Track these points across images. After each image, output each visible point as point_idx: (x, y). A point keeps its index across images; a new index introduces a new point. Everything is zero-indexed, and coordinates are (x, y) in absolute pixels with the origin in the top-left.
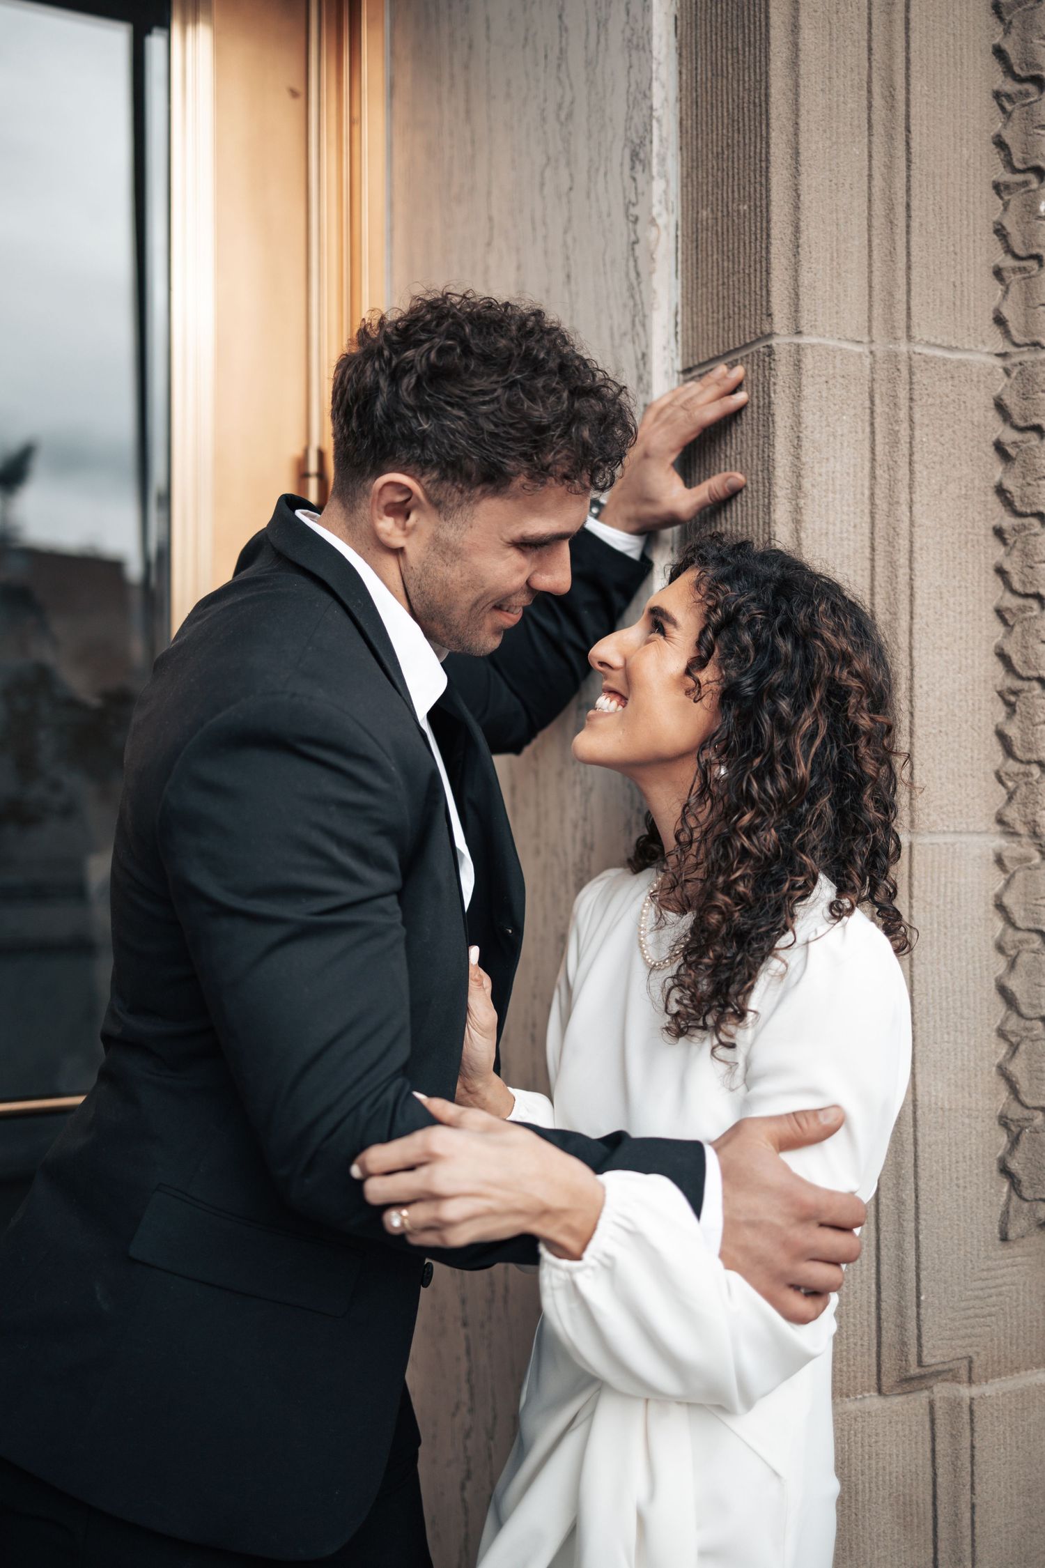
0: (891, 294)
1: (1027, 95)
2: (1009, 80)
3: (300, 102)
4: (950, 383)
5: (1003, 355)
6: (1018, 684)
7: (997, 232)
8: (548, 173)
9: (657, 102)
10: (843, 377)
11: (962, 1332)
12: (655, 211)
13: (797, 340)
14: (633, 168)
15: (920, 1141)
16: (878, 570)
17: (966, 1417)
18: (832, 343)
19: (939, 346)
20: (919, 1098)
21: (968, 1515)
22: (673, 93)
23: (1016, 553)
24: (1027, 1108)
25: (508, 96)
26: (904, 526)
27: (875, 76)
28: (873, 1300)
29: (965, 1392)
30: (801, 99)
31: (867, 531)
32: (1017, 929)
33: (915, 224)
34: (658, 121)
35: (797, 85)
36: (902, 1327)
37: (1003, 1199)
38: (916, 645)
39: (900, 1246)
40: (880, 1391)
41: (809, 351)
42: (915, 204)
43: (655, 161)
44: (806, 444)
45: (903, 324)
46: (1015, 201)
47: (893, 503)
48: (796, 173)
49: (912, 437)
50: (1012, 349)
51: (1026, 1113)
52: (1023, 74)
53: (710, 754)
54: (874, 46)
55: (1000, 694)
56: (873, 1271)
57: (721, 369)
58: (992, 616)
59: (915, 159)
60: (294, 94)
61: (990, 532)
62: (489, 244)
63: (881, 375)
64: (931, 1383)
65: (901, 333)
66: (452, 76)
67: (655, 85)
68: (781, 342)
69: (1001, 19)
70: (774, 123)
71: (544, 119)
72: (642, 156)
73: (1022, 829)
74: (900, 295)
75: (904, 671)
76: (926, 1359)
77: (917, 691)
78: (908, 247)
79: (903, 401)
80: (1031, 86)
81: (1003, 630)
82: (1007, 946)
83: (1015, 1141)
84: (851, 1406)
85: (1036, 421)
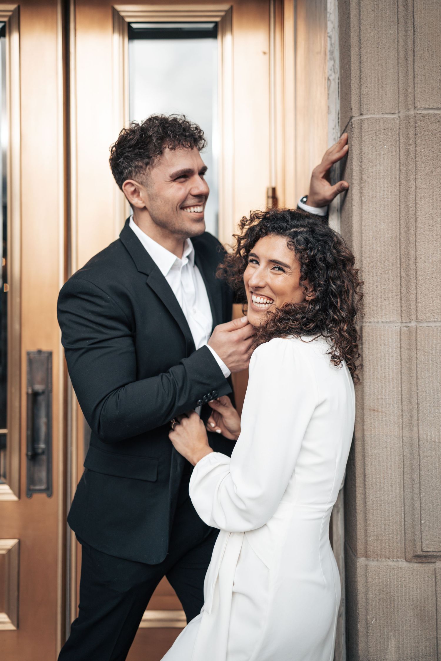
0: (407, 90)
4: (438, 124)
10: (384, 129)
13: (362, 117)
15: (421, 455)
18: (378, 116)
19: (432, 109)
20: (421, 436)
26: (413, 189)
28: (402, 520)
31: (397, 193)
33: (417, 58)
35: (360, 11)
36: (414, 533)
38: (418, 240)
39: (413, 499)
40: (406, 560)
41: (366, 121)
42: (417, 49)
44: (364, 160)
45: (412, 102)
47: (408, 180)
48: (360, 48)
49: (416, 151)
56: (402, 508)
59: (417, 29)
63: (403, 126)
64: (432, 561)
65: (411, 107)
68: (355, 120)
74: (410, 90)
75: (412, 252)
76: (425, 549)
77: (419, 260)
78: (414, 68)
79: (412, 136)
84: (390, 563)
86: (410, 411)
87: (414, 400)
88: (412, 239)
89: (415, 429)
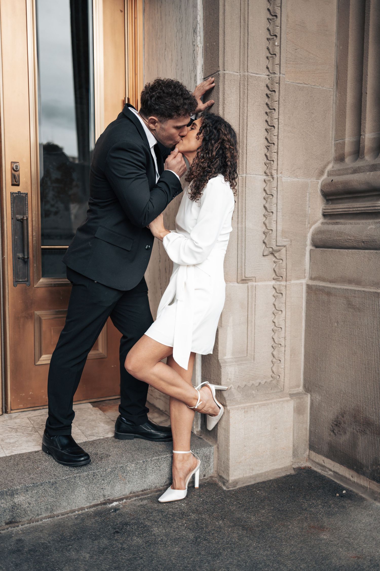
0: (244, 62)
1: (274, 19)
2: (271, 16)
3: (123, 13)
4: (256, 81)
5: (268, 75)
6: (269, 145)
7: (267, 49)
8: (177, 33)
9: (198, 19)
10: (234, 80)
11: (254, 272)
12: (198, 44)
13: (224, 72)
14: (194, 34)
15: (246, 235)
16: (241, 120)
17: (254, 288)
18: (231, 73)
19: (254, 73)
21: (254, 307)
22: (202, 17)
23: (269, 117)
24: (268, 230)
25: (169, 15)
26: (246, 111)
27: (241, 15)
28: (236, 265)
29: (254, 284)
30: (225, 21)
31: (238, 112)
32: (268, 194)
33: (249, 47)
34: (199, 24)
35: (225, 18)
36: (242, 270)
37: (264, 248)
38: (248, 136)
39: (242, 255)
40: (237, 282)
41: (226, 74)
42: (249, 43)
43: (198, 33)
44: (226, 94)
45: (246, 69)
46: (271, 42)
47: (244, 106)
48: (224, 37)
50: (270, 74)
51: (268, 231)
52: (273, 14)
53: (199, 150)
54: (241, 9)
55: (266, 147)
56: (237, 260)
57: (210, 78)
58: (265, 131)
59: (249, 33)
60: (121, 11)
61: (265, 113)
62: (165, 49)
63: (242, 79)
64: (248, 282)
65: (246, 71)
66: (158, 9)
67: (198, 16)
68: (221, 72)
69: (269, 2)
70: (220, 26)
71: (177, 21)
72: (195, 31)
73: (269, 174)
74: (246, 62)
75: (245, 141)
76: (246, 276)
77: (248, 145)
78: (248, 52)
79: (246, 85)
80: (275, 17)
81: (267, 133)
82: (266, 198)
83: (266, 237)
84: (231, 284)
85: (274, 89)
86: (242, 215)
87: (244, 210)
88: (245, 135)
89: (244, 223)
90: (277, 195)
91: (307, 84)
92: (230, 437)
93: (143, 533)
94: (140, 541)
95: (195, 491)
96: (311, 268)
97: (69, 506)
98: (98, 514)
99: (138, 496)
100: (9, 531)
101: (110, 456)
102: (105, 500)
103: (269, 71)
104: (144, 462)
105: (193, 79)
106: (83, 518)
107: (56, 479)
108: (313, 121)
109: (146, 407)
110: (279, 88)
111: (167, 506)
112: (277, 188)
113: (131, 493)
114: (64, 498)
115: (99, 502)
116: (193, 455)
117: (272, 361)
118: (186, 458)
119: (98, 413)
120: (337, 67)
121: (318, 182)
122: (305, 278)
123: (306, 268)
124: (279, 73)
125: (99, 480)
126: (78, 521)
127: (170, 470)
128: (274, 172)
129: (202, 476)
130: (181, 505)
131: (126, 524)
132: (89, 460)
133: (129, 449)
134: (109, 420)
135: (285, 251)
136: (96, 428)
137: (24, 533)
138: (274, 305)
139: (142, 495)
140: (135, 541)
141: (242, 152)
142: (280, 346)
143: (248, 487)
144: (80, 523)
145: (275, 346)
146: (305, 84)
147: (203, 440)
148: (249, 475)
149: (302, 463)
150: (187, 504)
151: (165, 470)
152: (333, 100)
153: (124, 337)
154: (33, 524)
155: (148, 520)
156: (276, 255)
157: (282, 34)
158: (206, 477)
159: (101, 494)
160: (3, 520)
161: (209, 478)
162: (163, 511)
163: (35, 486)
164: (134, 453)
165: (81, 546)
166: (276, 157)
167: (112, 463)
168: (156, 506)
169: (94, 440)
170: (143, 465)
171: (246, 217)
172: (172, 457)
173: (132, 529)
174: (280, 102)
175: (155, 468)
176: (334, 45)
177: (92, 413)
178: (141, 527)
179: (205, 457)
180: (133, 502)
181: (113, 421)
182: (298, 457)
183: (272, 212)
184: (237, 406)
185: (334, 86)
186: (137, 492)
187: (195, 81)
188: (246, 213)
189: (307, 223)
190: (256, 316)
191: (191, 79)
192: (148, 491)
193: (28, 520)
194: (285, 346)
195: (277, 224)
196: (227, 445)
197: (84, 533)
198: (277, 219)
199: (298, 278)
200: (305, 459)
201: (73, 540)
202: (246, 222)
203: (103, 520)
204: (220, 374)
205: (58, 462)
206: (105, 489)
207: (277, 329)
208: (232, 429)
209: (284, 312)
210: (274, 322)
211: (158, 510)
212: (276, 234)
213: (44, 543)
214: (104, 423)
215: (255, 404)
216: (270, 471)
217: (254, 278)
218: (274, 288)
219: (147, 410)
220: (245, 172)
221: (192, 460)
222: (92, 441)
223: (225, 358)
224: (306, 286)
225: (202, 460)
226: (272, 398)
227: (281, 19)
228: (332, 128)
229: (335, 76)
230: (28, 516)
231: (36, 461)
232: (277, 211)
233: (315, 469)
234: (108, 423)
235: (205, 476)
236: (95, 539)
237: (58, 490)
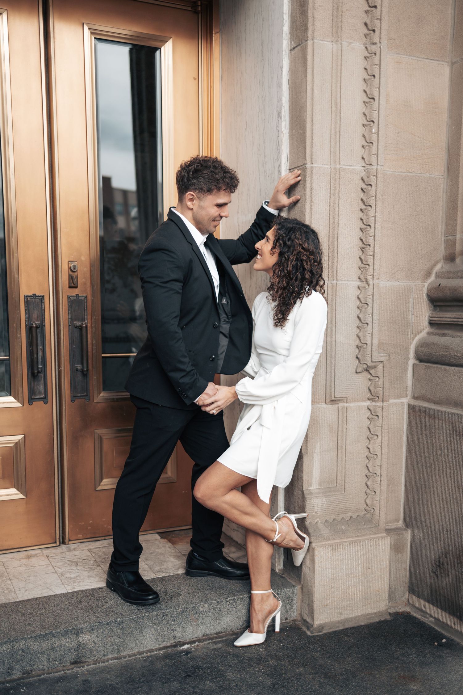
0: (335, 153)
2: (367, 98)
3: (197, 81)
4: (350, 174)
5: (364, 167)
6: (364, 246)
7: (363, 136)
8: (260, 113)
9: (283, 102)
10: (323, 174)
11: (345, 392)
12: (283, 129)
13: (312, 165)
14: (278, 118)
15: (336, 349)
16: (331, 219)
17: (346, 410)
18: (320, 166)
19: (347, 165)
20: (336, 340)
21: (345, 430)
22: (288, 99)
23: (365, 215)
24: (362, 343)
25: (251, 90)
26: (337, 209)
27: (333, 100)
28: (325, 384)
29: (346, 405)
30: (314, 107)
31: (328, 210)
32: (362, 303)
33: (341, 136)
34: (284, 107)
35: (313, 104)
36: (331, 389)
37: (357, 364)
38: (339, 237)
39: (331, 372)
40: (326, 403)
41: (314, 168)
42: (342, 131)
43: (283, 117)
44: (313, 190)
45: (338, 161)
46: (368, 128)
47: (334, 203)
48: (312, 125)
49: (339, 188)
50: (366, 165)
51: (362, 345)
52: (370, 97)
54: (333, 92)
55: (360, 248)
56: (325, 377)
57: (296, 170)
58: (359, 230)
59: (342, 120)
60: (195, 79)
61: (359, 210)
62: (246, 129)
63: (333, 173)
64: (338, 403)
65: (337, 163)
66: (237, 80)
67: (283, 97)
68: (308, 166)
69: (366, 83)
70: (308, 113)
71: (259, 99)
72: (280, 115)
73: (364, 280)
74: (337, 153)
75: (336, 243)
76: (336, 396)
77: (339, 248)
78: (340, 142)
79: (337, 179)
80: (372, 100)
81: (362, 233)
82: (360, 307)
83: (360, 351)
84: (319, 405)
85: (370, 183)
86: (332, 328)
87: (334, 322)
88: (336, 236)
89: (334, 337)
90: (373, 304)
91: (411, 172)
92: (315, 577)
93: (216, 678)
94: (213, 685)
95: (275, 635)
96: (414, 385)
97: (136, 647)
98: (167, 656)
99: (211, 639)
100: (74, 671)
101: (180, 594)
102: (175, 642)
103: (365, 161)
104: (218, 602)
105: (277, 170)
106: (152, 660)
107: (123, 618)
108: (418, 215)
109: (221, 542)
110: (376, 182)
111: (243, 650)
112: (373, 296)
113: (204, 635)
114: (132, 639)
115: (170, 644)
116: (274, 596)
117: (366, 493)
118: (265, 598)
119: (167, 546)
120: (449, 150)
121: (424, 285)
122: (407, 397)
123: (408, 385)
124: (376, 165)
125: (168, 620)
126: (147, 664)
127: (247, 612)
128: (370, 278)
129: (284, 619)
130: (259, 650)
131: (199, 668)
132: (158, 599)
133: (202, 587)
134: (179, 554)
135: (382, 367)
136: (165, 563)
137: (90, 674)
138: (369, 428)
139: (216, 638)
140: (208, 686)
141: (333, 255)
142: (375, 475)
143: (335, 632)
144: (149, 666)
145: (370, 476)
146: (409, 172)
147: (286, 580)
148: (337, 619)
149: (400, 607)
150: (266, 649)
151: (242, 611)
152: (444, 189)
153: (196, 465)
154: (99, 665)
155: (222, 664)
156: (371, 372)
157: (380, 119)
158: (288, 621)
159: (171, 636)
160: (68, 659)
161: (292, 622)
162: (239, 656)
163: (101, 625)
164: (207, 592)
165: (151, 689)
166: (372, 261)
167: (183, 602)
168: (231, 650)
169: (163, 577)
170: (217, 606)
171: (337, 329)
172: (250, 597)
173: (205, 673)
174: (377, 198)
175: (231, 610)
176: (446, 124)
177: (160, 545)
178: (215, 672)
179: (288, 598)
180: (206, 646)
181: (184, 555)
182: (395, 600)
183: (367, 324)
184: (324, 543)
185: (444, 172)
186: (211, 634)
187: (279, 171)
188: (337, 325)
189: (410, 333)
190: (347, 441)
191: (274, 168)
192: (223, 633)
193: (93, 661)
194: (381, 475)
195: (372, 337)
196: (312, 586)
197: (153, 676)
198: (372, 331)
199: (399, 397)
200: (404, 603)
201: (141, 682)
202: (336, 335)
203: (174, 663)
204: (305, 506)
205: (124, 600)
206: (175, 630)
207: (372, 456)
208: (317, 568)
209: (380, 437)
210: (368, 448)
211: (233, 654)
212: (372, 349)
213: (112, 684)
214: (173, 558)
215: (345, 540)
216: (362, 615)
217: (346, 398)
218: (368, 409)
219: (223, 546)
220: (335, 278)
221: (272, 601)
222: (160, 578)
223: (311, 488)
224: (408, 406)
225: (283, 601)
226: (365, 535)
227: (379, 102)
228: (442, 222)
229: (446, 160)
230: (94, 656)
231: (101, 599)
232: (373, 323)
233: (415, 615)
234: (178, 557)
235: (286, 619)
236: (166, 682)
237: (125, 631)
